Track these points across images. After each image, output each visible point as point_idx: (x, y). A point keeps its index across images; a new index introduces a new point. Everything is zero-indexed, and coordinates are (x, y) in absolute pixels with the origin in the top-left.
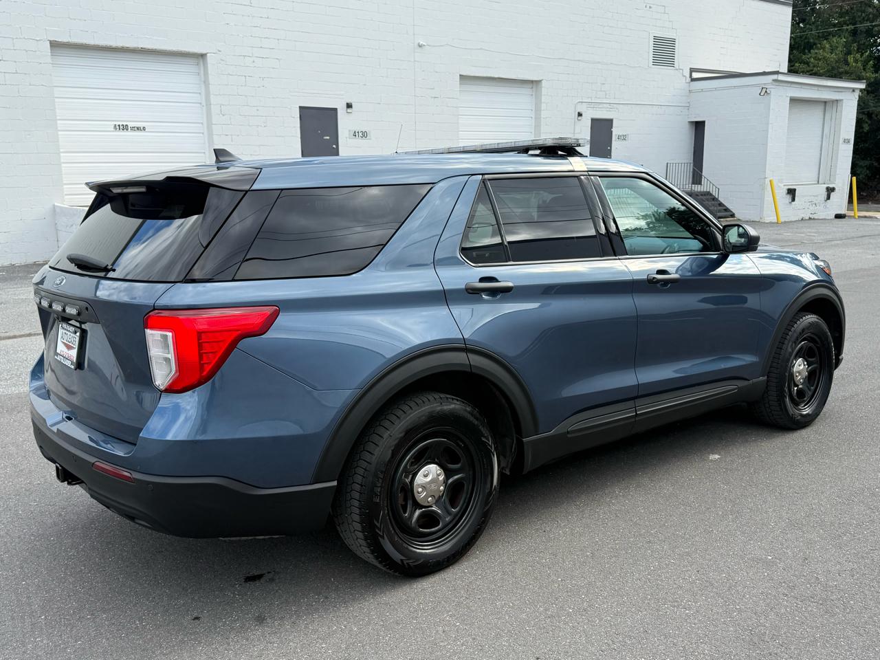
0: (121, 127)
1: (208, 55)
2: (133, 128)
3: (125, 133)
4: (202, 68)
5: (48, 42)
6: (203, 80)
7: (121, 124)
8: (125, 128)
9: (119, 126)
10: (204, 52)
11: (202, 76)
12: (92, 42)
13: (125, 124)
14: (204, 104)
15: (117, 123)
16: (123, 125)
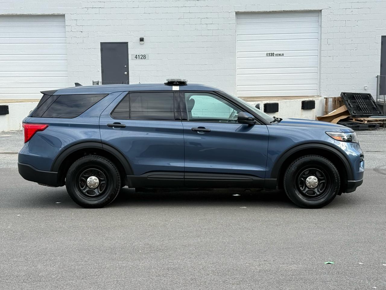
0: (270, 54)
1: (322, 10)
2: (277, 55)
3: (272, 57)
4: (320, 18)
5: (235, 12)
6: (320, 25)
7: (270, 52)
8: (272, 55)
9: (269, 54)
10: (320, 9)
11: (320, 23)
12: (257, 10)
13: (272, 52)
14: (319, 39)
15: (268, 52)
16: (271, 53)
